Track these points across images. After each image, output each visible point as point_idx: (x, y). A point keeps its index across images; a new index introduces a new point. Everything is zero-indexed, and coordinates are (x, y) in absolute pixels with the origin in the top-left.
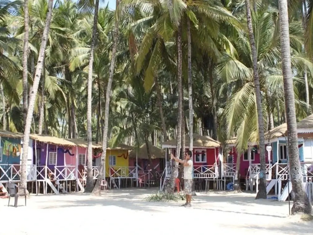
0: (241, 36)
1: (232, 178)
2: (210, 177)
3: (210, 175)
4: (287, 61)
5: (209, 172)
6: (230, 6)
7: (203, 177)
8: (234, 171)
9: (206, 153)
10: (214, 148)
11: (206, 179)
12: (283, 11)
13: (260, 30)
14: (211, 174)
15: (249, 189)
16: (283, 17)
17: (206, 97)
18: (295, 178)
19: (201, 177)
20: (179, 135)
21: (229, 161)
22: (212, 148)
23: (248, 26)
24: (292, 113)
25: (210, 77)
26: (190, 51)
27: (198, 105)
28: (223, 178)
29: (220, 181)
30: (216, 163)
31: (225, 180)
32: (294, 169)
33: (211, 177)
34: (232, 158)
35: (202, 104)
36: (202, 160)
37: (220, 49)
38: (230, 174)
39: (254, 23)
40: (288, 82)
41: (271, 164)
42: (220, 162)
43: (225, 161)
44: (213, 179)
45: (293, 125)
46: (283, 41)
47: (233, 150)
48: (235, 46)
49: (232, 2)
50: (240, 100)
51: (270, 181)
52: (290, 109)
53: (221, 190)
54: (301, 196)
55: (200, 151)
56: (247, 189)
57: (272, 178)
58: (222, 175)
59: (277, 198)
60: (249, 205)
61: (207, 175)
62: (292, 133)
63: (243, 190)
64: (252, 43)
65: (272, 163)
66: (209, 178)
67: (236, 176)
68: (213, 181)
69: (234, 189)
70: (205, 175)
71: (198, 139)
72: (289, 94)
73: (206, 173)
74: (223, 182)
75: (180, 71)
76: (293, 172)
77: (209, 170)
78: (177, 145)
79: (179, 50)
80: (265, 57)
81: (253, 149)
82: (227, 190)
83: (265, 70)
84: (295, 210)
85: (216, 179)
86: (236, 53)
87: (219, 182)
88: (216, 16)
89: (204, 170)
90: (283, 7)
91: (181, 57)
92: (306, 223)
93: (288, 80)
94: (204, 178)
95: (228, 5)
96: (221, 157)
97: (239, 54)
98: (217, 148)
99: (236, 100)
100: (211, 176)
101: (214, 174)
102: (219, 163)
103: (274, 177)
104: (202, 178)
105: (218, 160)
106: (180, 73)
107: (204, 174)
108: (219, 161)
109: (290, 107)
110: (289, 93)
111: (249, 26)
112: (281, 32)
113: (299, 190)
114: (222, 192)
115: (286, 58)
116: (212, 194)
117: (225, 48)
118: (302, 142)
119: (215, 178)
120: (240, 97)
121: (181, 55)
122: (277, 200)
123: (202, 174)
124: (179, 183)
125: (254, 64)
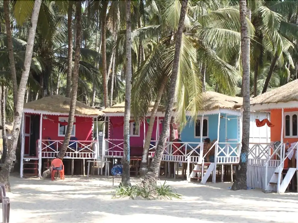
3: (88, 154)
5: (87, 150)
33: (90, 158)
61: (85, 154)
66: (87, 158)
73: (82, 151)
77: (87, 147)
94: (80, 158)
101: (94, 152)
104: (77, 158)
107: (80, 153)
119: (95, 158)
123: (77, 152)
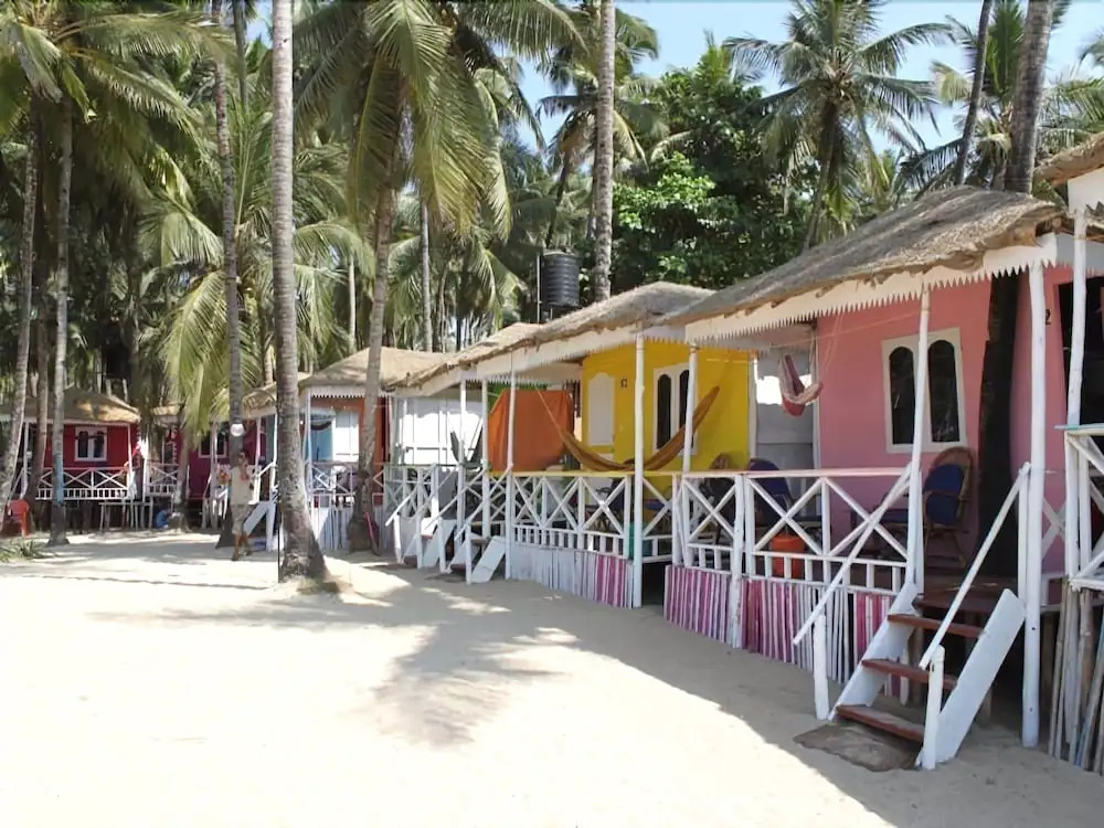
0: (205, 158)
1: (169, 498)
2: (113, 495)
3: (113, 492)
4: (283, 228)
5: (110, 484)
6: (187, 81)
7: (96, 495)
8: (175, 482)
9: (105, 438)
10: (125, 424)
11: (103, 501)
12: (281, 111)
13: (251, 150)
14: (116, 489)
15: (209, 525)
16: (280, 125)
17: (116, 297)
18: (289, 499)
19: (90, 496)
20: (21, 389)
21: (166, 457)
22: (122, 424)
23: (217, 135)
24: (288, 350)
25: (124, 249)
26: (67, 174)
27: (93, 317)
28: (147, 499)
29: (139, 507)
30: (130, 462)
31: (151, 504)
32: (288, 479)
33: (116, 498)
34: (171, 453)
35: (103, 313)
36: (96, 456)
37: (151, 180)
38: (165, 490)
39: (237, 132)
40: (283, 277)
41: (260, 467)
42: (142, 460)
43: (157, 458)
44: (119, 501)
45: (289, 376)
46: (278, 181)
47: (174, 431)
48: (189, 179)
49: (193, 73)
50: (196, 312)
51: (255, 506)
52: (285, 340)
53: (140, 529)
54: (300, 539)
55: (91, 432)
56: (204, 525)
57: (261, 499)
58: (145, 490)
59: (265, 544)
60: (194, 564)
61: (107, 492)
62: (285, 396)
63: (195, 528)
64: (225, 177)
65: (263, 464)
66: (110, 498)
67: (178, 493)
68: (121, 506)
69: (174, 524)
70: (101, 492)
71: (84, 402)
72: (285, 305)
73: (103, 486)
74: (147, 508)
75: (30, 221)
76: (286, 484)
77: (110, 479)
78: (12, 416)
79: (30, 168)
80: (259, 216)
81: (222, 430)
82: (156, 527)
83: (258, 245)
84: (285, 573)
85: (128, 501)
86: (191, 195)
87: (136, 509)
88: (134, 96)
89: (98, 479)
90: (282, 100)
91: (34, 187)
92: (308, 599)
93: (283, 272)
94: (98, 498)
95: (182, 79)
96: (144, 447)
97: (197, 199)
98: (134, 426)
99: (185, 313)
100: (116, 493)
101: (125, 488)
102: (138, 462)
103: (264, 496)
104: (92, 498)
105: (137, 454)
106: (30, 229)
107: (98, 490)
108: (138, 457)
109: (284, 336)
110: (283, 302)
111: (221, 134)
112: (274, 158)
113: (297, 527)
114: (141, 534)
115: (281, 219)
116: (115, 538)
117: (164, 181)
118: (330, 417)
119: (126, 498)
120: (196, 305)
121: (33, 181)
122: (265, 549)
123: (93, 488)
124: (28, 514)
125: (227, 227)
